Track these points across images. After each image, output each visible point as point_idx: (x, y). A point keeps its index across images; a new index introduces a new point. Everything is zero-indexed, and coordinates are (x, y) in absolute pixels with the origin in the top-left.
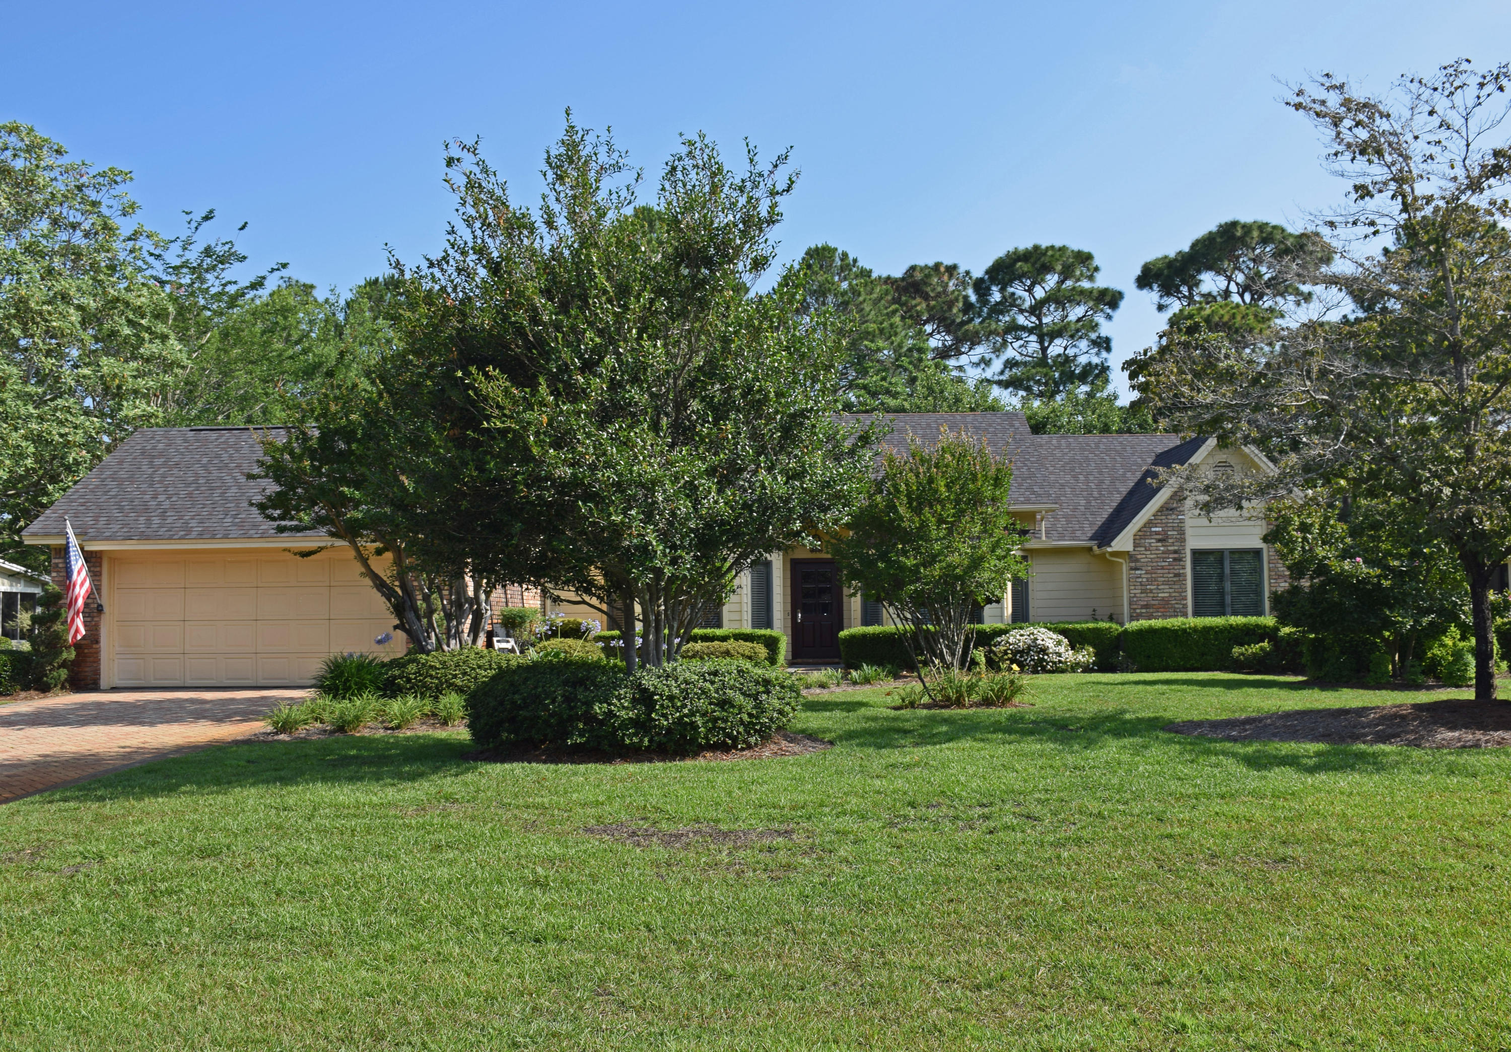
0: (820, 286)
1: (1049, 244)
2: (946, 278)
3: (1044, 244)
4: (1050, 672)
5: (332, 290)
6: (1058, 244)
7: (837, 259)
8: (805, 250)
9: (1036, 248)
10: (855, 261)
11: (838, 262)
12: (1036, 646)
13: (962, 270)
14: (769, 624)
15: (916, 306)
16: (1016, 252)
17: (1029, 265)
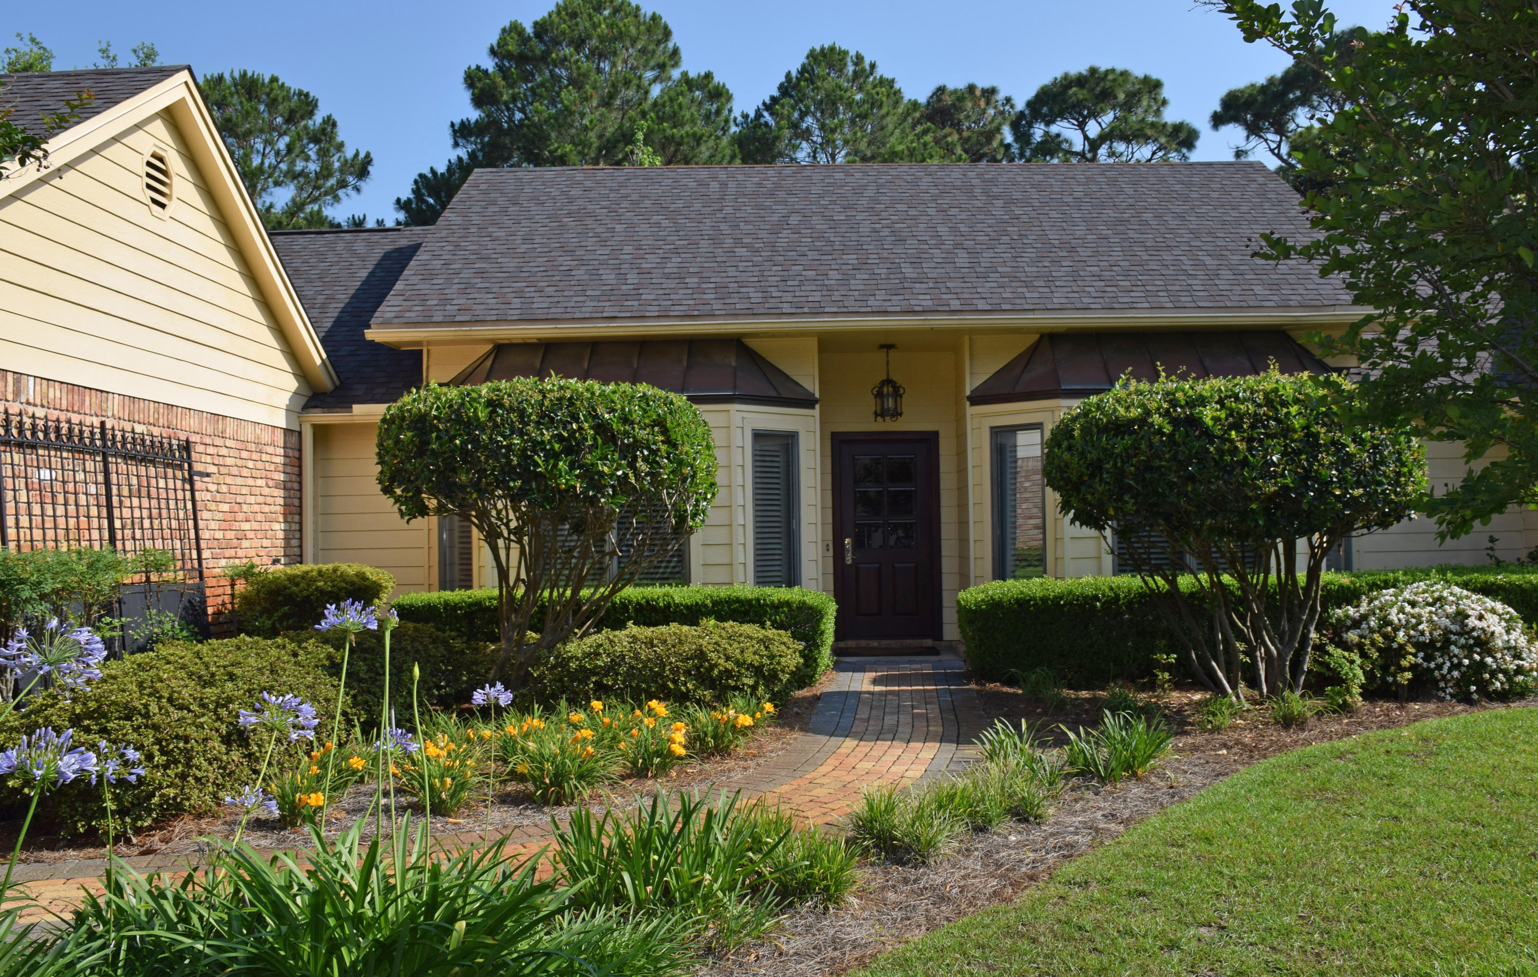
0: (828, 96)
1: (1109, 67)
2: (982, 103)
3: (1103, 66)
4: (1503, 697)
5: (103, 51)
6: (1120, 67)
7: (850, 63)
8: (806, 52)
9: (1093, 71)
10: (873, 66)
11: (850, 68)
12: (1465, 632)
13: (1001, 96)
14: (792, 580)
15: (945, 137)
16: (1066, 77)
17: (1085, 92)
